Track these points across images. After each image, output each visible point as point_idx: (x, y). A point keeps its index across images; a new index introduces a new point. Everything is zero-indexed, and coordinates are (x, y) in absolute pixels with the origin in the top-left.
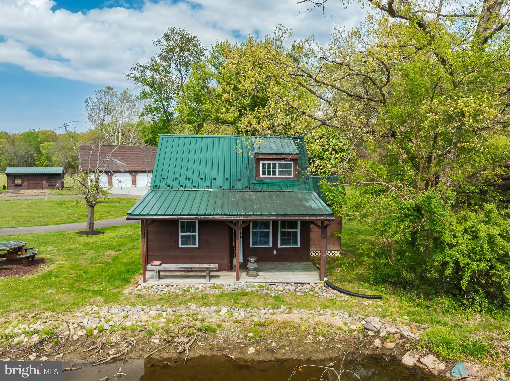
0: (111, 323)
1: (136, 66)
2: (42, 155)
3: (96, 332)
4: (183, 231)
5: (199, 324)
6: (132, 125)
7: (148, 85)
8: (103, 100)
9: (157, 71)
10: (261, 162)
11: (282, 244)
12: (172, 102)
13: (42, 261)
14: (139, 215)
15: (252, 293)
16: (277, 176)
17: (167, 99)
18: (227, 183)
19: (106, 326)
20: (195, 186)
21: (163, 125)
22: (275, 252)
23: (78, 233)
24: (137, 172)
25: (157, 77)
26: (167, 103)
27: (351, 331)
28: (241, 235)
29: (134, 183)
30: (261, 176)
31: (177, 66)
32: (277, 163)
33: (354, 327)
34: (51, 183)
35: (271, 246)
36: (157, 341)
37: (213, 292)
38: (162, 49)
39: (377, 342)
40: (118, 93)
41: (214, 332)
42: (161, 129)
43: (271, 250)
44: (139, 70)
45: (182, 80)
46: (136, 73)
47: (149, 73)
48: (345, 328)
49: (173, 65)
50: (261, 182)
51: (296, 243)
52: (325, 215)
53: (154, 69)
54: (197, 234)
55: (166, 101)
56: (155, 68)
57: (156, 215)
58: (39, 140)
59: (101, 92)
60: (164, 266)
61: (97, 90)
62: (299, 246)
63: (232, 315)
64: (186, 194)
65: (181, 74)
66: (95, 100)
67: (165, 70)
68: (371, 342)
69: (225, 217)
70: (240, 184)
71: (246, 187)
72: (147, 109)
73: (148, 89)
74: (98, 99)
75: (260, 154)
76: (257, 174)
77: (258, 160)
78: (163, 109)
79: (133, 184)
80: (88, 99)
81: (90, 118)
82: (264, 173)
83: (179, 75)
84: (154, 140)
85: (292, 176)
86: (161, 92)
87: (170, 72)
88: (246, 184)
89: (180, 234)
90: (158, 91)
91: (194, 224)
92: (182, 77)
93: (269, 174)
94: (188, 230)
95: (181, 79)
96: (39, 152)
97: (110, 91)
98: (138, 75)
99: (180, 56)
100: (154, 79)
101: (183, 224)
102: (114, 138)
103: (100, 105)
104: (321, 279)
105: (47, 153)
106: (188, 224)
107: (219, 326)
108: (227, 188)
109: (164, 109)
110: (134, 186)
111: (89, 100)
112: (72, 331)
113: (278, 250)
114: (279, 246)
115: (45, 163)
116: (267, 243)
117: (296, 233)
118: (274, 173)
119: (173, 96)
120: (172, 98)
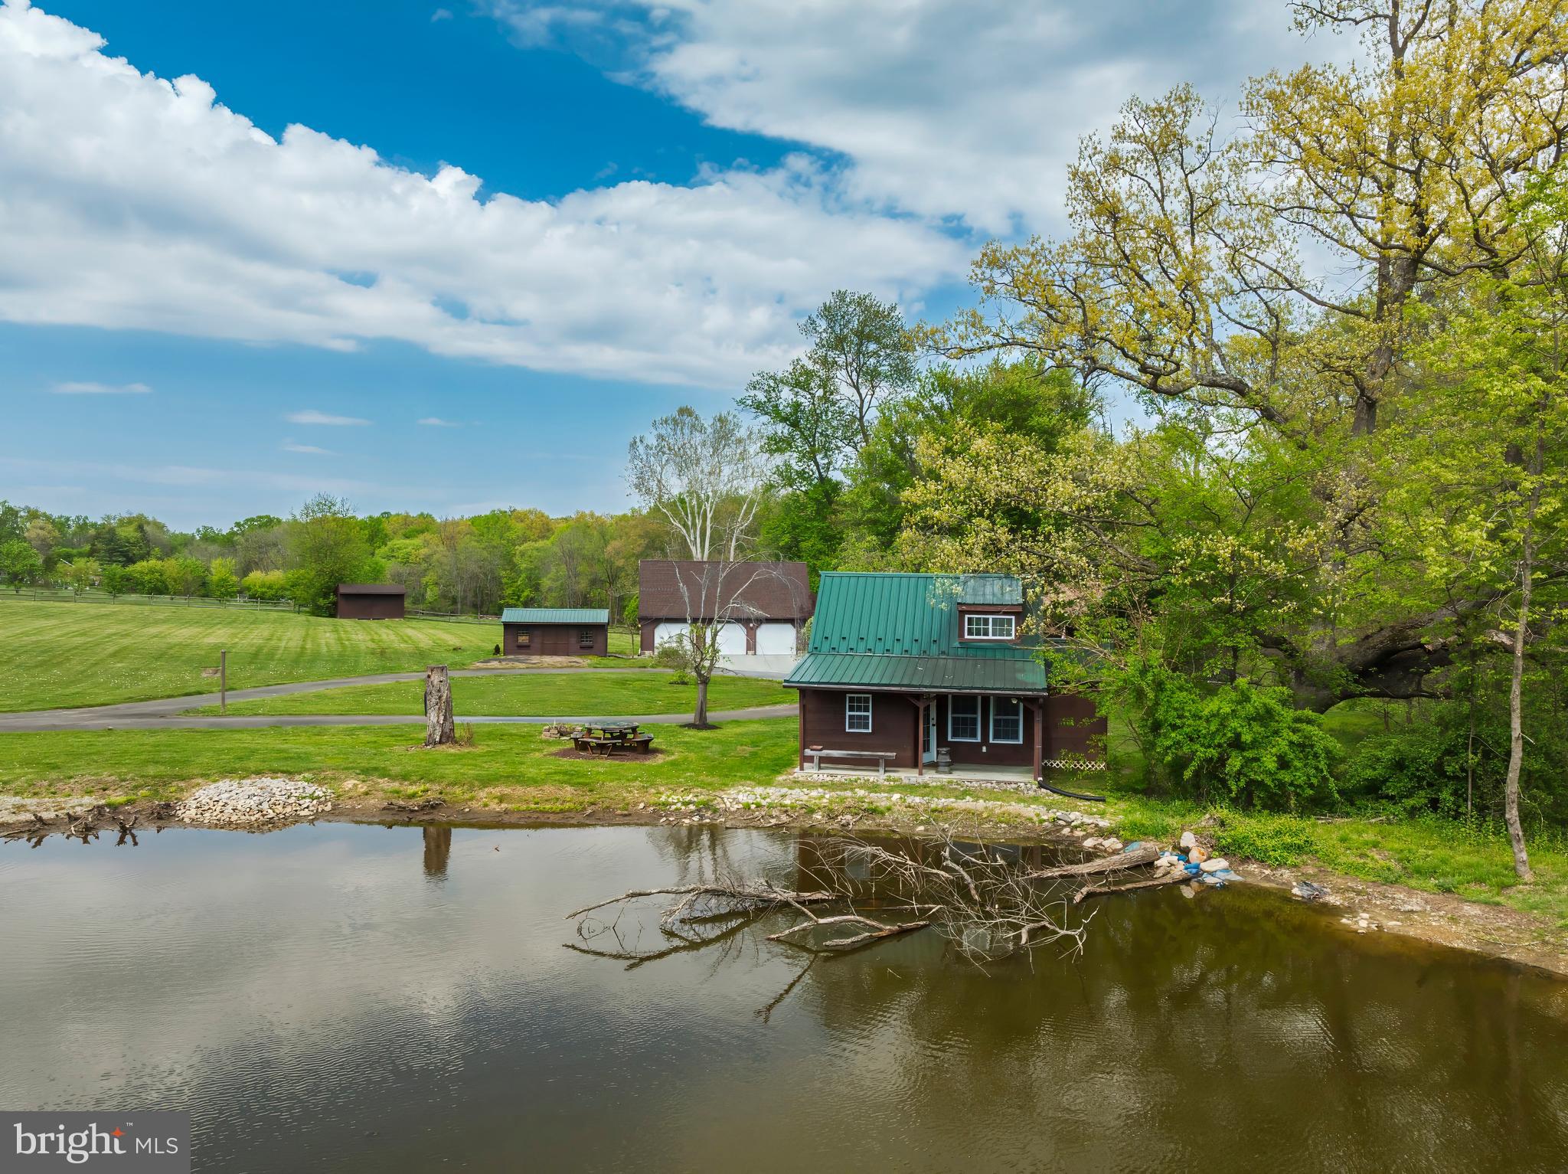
0: (768, 800)
1: (759, 378)
2: (519, 573)
3: (753, 807)
4: (851, 709)
5: (866, 806)
6: (738, 501)
7: (784, 420)
8: (672, 441)
9: (806, 387)
10: (967, 616)
11: (995, 738)
12: (839, 460)
13: (656, 751)
14: (798, 682)
15: (936, 787)
16: (990, 637)
17: (826, 450)
18: (916, 646)
19: (764, 803)
20: (870, 650)
21: (818, 512)
22: (984, 749)
23: (681, 726)
24: (760, 621)
25: (805, 400)
26: (826, 461)
27: (1042, 821)
28: (935, 722)
29: (751, 646)
30: (966, 637)
31: (850, 377)
32: (991, 617)
33: (1045, 817)
34: (584, 644)
35: (979, 740)
36: (819, 817)
37: (886, 783)
38: (818, 340)
39: (1066, 831)
40: (707, 422)
41: (882, 813)
42: (811, 520)
43: (979, 746)
44: (766, 388)
45: (861, 408)
46: (757, 392)
47: (786, 395)
48: (1035, 819)
49: (842, 374)
50: (966, 645)
51: (1017, 738)
52: (1036, 690)
53: (798, 384)
54: (870, 714)
55: (826, 456)
56: (801, 380)
57: (819, 683)
58: (512, 535)
59: (666, 422)
60: (825, 753)
61: (658, 419)
62: (1021, 742)
63: (905, 801)
64: (857, 660)
65: (860, 395)
66: (652, 441)
67: (824, 384)
68: (1059, 831)
69: (903, 689)
70: (934, 647)
71: (943, 653)
72: (780, 474)
73: (783, 429)
74: (661, 437)
75: (965, 604)
76: (961, 635)
77: (962, 613)
78: (817, 475)
79: (749, 648)
80: (638, 440)
81: (641, 485)
82: (970, 633)
83: (856, 397)
84: (796, 546)
85: (1013, 637)
86: (814, 436)
87: (836, 391)
88: (944, 647)
89: (848, 713)
90: (807, 433)
91: (866, 700)
92: (862, 401)
93: (978, 634)
94: (859, 709)
95: (859, 404)
96: (513, 567)
97: (688, 420)
98: (761, 397)
99: (859, 352)
100: (797, 406)
101: (852, 700)
102: (695, 533)
103: (664, 453)
104: (1035, 779)
105: (531, 569)
106: (859, 700)
107: (889, 809)
108: (915, 653)
109: (820, 473)
110: (750, 652)
111: (638, 443)
112: (728, 804)
113: (990, 746)
114: (991, 741)
115: (525, 594)
116: (974, 735)
117: (1017, 721)
118: (986, 633)
119: (840, 444)
120: (838, 448)
